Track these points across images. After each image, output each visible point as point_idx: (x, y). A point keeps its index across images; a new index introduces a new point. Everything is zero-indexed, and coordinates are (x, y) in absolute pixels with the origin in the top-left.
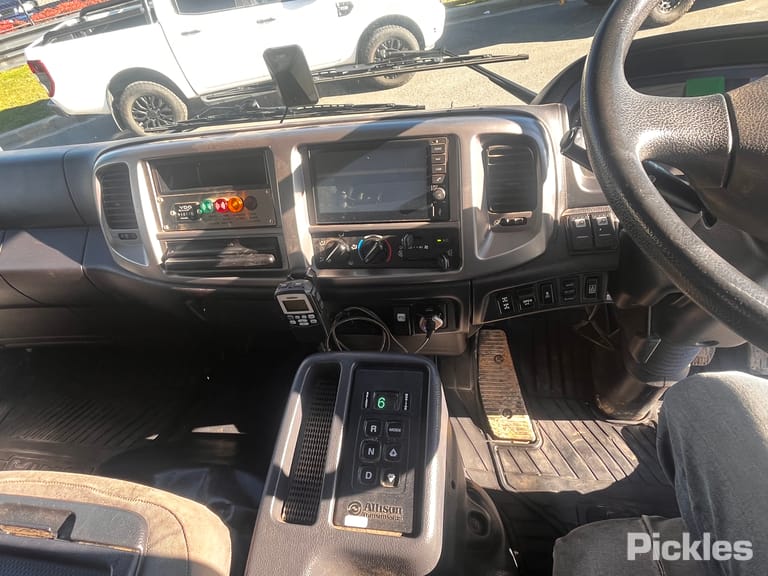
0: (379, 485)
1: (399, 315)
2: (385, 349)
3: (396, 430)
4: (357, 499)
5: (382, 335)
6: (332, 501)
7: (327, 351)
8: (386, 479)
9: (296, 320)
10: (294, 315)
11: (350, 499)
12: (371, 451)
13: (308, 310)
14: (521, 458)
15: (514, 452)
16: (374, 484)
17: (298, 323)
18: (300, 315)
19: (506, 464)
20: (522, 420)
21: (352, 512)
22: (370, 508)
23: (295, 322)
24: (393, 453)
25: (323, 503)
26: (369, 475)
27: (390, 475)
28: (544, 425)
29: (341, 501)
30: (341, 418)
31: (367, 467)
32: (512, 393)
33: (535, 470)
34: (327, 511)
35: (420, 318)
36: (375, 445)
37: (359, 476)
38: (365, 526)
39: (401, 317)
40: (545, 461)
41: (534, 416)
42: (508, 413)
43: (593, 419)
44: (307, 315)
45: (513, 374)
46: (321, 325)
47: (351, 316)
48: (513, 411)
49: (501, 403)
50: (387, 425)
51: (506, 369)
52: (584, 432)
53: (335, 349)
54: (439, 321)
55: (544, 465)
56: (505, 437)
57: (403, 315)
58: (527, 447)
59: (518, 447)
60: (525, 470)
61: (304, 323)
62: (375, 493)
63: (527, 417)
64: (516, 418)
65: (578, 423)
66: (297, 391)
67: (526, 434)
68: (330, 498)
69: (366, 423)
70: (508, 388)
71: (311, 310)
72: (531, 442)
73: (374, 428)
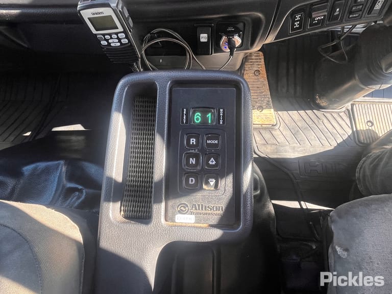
0: (201, 188)
1: (202, 35)
2: (188, 68)
3: (213, 142)
4: (184, 200)
5: (186, 55)
6: (163, 204)
7: (140, 70)
8: (207, 183)
9: (107, 40)
10: (104, 35)
11: (178, 201)
12: (192, 161)
13: (117, 28)
14: (267, 135)
15: (263, 132)
16: (197, 188)
17: (109, 44)
18: (110, 35)
19: (258, 139)
20: (269, 112)
21: (180, 212)
22: (195, 207)
23: (106, 43)
24: (212, 162)
25: (155, 207)
26: (192, 181)
27: (210, 180)
28: (281, 115)
29: (171, 203)
30: (163, 136)
31: (190, 175)
32: (264, 95)
33: (275, 142)
34: (159, 213)
35: (221, 38)
36: (196, 156)
37: (184, 182)
38: (193, 221)
39: (204, 38)
40: (281, 136)
41: (276, 110)
42: (261, 108)
43: (312, 109)
44: (117, 34)
45: (266, 83)
46: (131, 45)
47: (159, 37)
48: (264, 107)
49: (256, 102)
50: (205, 138)
51: (262, 80)
52: (305, 117)
53: (146, 69)
54: (237, 40)
55: (281, 139)
56: (258, 123)
57: (206, 35)
58: (270, 128)
59: (265, 129)
60: (269, 142)
61: (115, 43)
62: (198, 195)
63: (272, 110)
64: (265, 111)
65: (302, 112)
66: (118, 110)
67: (271, 120)
68: (161, 202)
69: (185, 137)
70: (262, 92)
71: (121, 29)
72: (273, 125)
73: (193, 141)
